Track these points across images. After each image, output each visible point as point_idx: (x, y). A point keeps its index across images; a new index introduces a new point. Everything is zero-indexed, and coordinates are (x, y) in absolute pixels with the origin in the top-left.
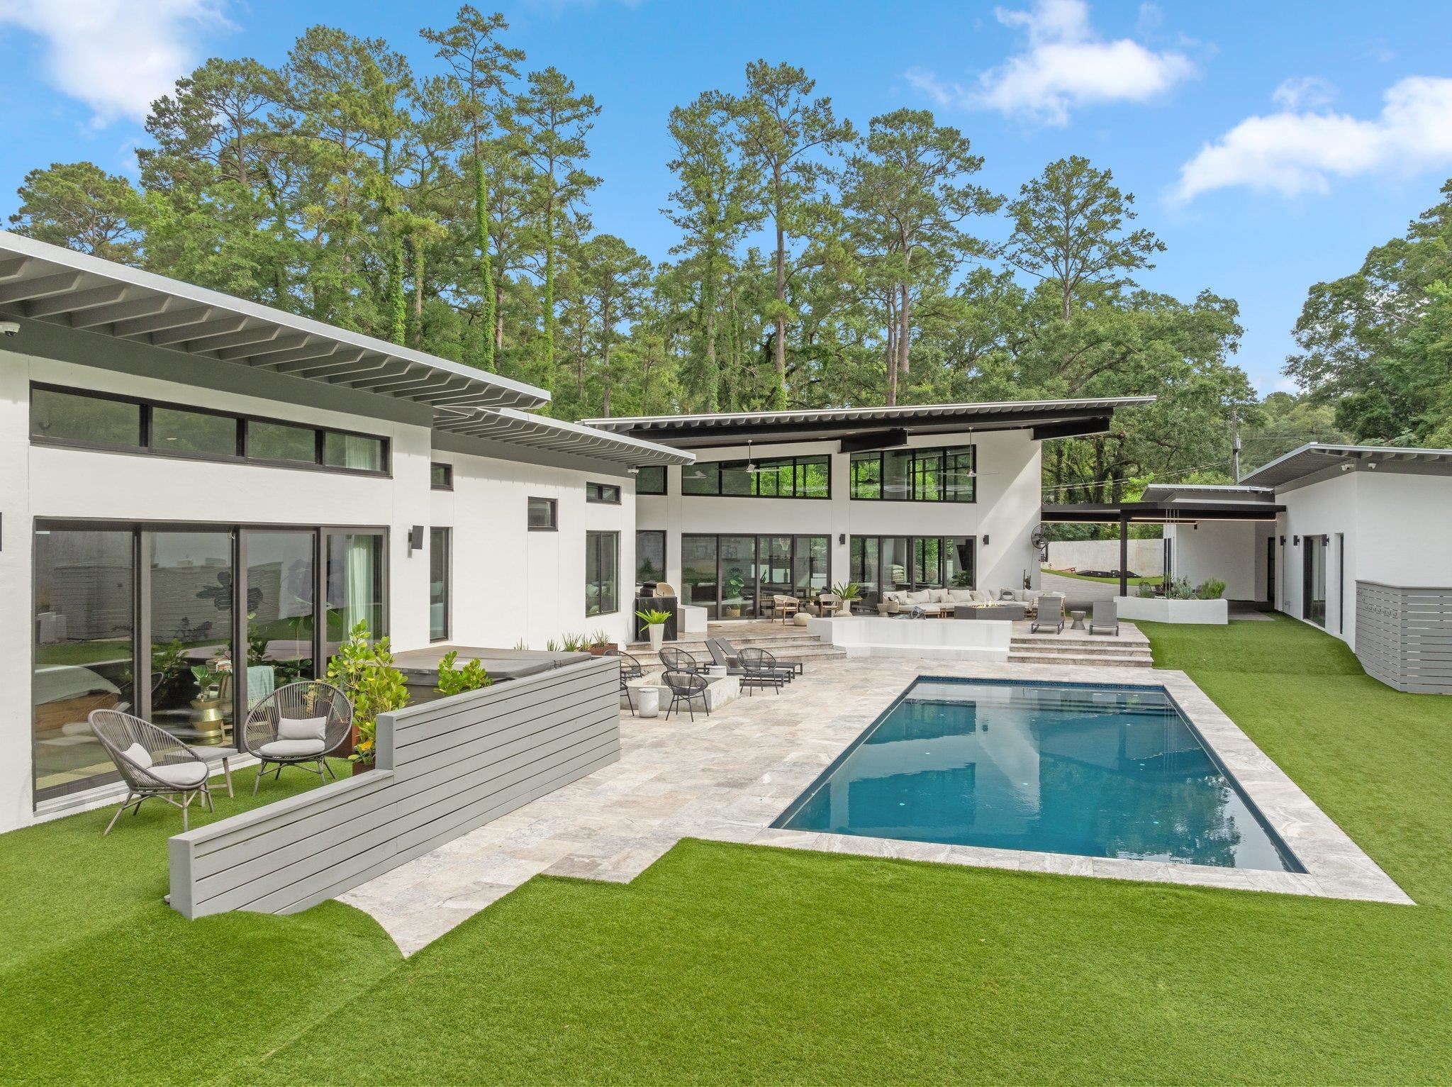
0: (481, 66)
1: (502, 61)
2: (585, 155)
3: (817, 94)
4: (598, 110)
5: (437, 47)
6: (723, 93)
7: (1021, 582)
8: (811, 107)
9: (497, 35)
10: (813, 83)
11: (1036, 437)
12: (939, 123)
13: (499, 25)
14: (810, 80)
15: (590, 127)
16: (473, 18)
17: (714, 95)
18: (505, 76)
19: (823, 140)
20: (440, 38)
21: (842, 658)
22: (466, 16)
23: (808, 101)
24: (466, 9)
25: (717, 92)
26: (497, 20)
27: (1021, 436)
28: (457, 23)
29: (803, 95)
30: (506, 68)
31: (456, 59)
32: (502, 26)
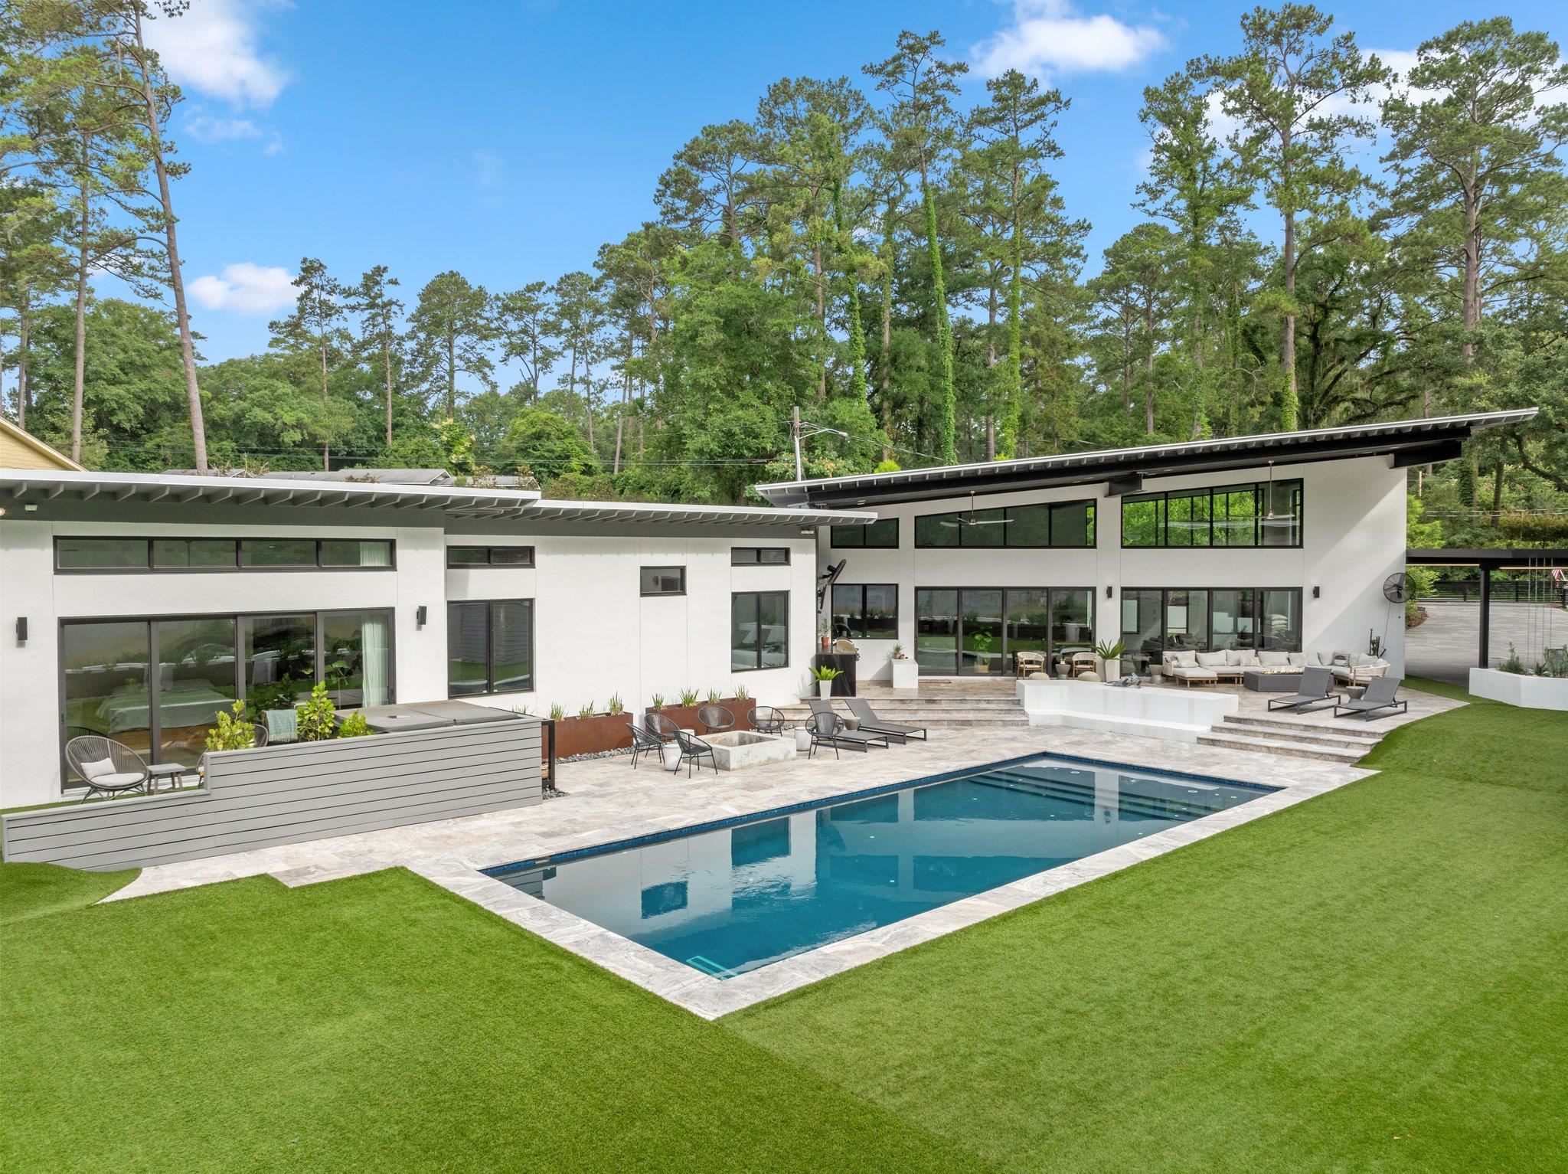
0: (924, 89)
1: (943, 79)
2: (1061, 154)
3: (1337, 30)
4: (1067, 104)
5: (880, 78)
6: (1212, 57)
7: (1367, 646)
8: (1330, 48)
9: (937, 54)
10: (1330, 19)
11: (1397, 464)
12: (1519, 29)
13: (934, 43)
14: (1326, 17)
15: (1055, 124)
16: (911, 42)
17: (1203, 61)
18: (948, 94)
19: (1345, 86)
20: (879, 72)
21: (1023, 725)
22: (905, 42)
23: (1324, 42)
24: (904, 35)
25: (1206, 57)
26: (933, 38)
27: (1377, 464)
28: (897, 51)
29: (1316, 37)
30: (947, 86)
31: (897, 88)
32: (938, 43)
